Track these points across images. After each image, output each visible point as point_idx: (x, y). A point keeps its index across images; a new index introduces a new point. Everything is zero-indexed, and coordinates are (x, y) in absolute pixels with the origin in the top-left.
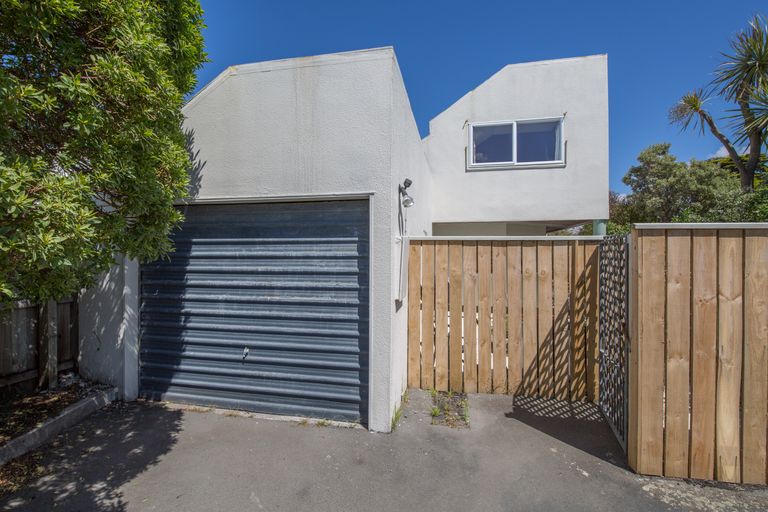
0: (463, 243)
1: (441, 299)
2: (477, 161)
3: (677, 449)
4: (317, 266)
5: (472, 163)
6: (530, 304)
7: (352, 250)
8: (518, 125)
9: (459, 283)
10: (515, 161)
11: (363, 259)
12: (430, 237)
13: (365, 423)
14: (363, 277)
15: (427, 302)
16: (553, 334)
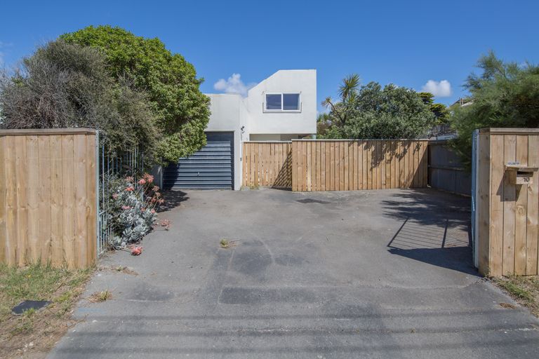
0: (259, 143)
1: (252, 159)
2: (268, 108)
3: (300, 185)
4: (219, 149)
5: (265, 110)
6: (277, 160)
7: (229, 145)
8: (284, 95)
9: (258, 155)
10: (282, 110)
11: (232, 147)
12: (249, 141)
13: (233, 189)
14: (232, 152)
15: (248, 160)
16: (283, 168)
